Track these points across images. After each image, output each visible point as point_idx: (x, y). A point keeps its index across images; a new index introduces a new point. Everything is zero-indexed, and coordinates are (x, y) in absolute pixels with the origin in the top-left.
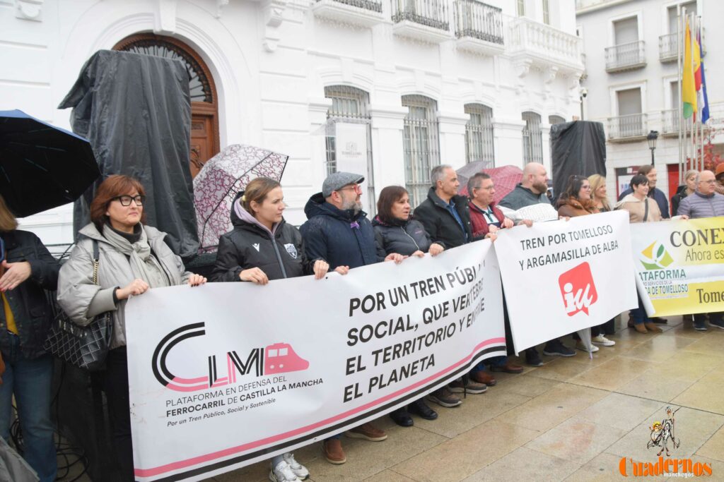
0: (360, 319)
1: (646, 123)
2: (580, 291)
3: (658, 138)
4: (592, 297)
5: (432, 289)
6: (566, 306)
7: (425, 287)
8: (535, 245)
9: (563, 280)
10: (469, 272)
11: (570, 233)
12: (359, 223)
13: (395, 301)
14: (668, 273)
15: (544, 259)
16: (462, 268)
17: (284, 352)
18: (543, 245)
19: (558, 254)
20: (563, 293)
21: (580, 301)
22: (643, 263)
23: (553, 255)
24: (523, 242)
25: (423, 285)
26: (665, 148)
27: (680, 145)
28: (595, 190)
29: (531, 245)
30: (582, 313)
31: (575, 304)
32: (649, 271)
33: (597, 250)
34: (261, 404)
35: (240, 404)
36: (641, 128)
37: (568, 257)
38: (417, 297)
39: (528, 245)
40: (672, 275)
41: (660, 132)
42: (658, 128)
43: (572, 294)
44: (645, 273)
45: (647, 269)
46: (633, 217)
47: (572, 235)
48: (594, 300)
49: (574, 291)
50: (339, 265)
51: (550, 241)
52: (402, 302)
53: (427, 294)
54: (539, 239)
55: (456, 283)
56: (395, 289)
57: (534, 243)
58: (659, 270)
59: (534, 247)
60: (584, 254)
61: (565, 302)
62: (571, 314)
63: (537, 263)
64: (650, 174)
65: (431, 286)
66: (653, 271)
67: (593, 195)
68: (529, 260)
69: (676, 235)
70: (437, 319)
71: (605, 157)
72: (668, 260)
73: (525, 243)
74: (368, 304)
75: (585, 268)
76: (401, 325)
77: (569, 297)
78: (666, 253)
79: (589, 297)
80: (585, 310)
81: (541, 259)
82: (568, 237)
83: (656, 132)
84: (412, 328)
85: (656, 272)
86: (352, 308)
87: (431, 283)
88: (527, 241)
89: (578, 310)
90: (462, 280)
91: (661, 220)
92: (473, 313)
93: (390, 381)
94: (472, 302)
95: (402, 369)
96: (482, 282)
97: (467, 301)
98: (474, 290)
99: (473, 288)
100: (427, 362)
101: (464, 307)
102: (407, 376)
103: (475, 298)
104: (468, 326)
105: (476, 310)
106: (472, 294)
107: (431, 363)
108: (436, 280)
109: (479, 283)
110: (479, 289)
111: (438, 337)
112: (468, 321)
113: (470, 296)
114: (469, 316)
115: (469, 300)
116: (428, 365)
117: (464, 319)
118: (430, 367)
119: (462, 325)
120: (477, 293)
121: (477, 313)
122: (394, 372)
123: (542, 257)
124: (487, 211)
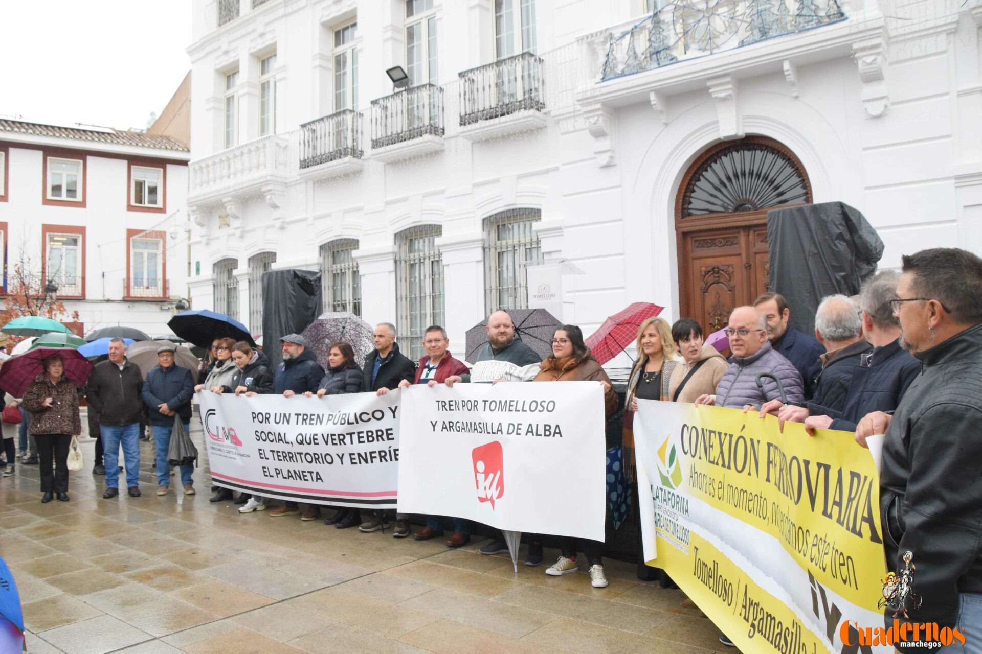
2: (491, 476)
4: (499, 490)
5: (312, 422)
7: (307, 419)
8: (452, 408)
9: (477, 454)
11: (485, 401)
13: (278, 421)
15: (461, 425)
18: (460, 409)
19: (471, 422)
20: (476, 471)
24: (438, 401)
25: (305, 417)
29: (447, 407)
37: (479, 430)
38: (296, 424)
43: (483, 475)
44: (661, 490)
47: (488, 404)
48: (500, 495)
49: (486, 474)
52: (283, 423)
54: (455, 401)
56: (281, 414)
59: (450, 410)
60: (495, 430)
61: (476, 482)
62: (480, 500)
68: (444, 422)
70: (308, 443)
73: (440, 404)
74: (260, 418)
76: (281, 438)
77: (481, 478)
79: (496, 489)
81: (458, 424)
84: (288, 443)
87: (313, 417)
88: (443, 402)
89: (487, 499)
90: (336, 422)
92: (359, 455)
93: (289, 476)
94: (352, 443)
95: (295, 472)
96: (389, 432)
97: (340, 440)
98: (361, 435)
99: (359, 433)
100: (314, 475)
101: (336, 444)
102: (301, 479)
103: (363, 442)
104: (352, 463)
105: (373, 455)
106: (355, 437)
107: (319, 478)
108: (318, 416)
109: (377, 431)
110: (375, 436)
111: (316, 459)
112: (352, 459)
113: (348, 437)
114: (351, 455)
115: (343, 440)
116: (317, 479)
117: (343, 455)
118: (319, 481)
119: (341, 459)
120: (371, 439)
121: (375, 457)
122: (289, 471)
123: (458, 422)
124: (431, 366)
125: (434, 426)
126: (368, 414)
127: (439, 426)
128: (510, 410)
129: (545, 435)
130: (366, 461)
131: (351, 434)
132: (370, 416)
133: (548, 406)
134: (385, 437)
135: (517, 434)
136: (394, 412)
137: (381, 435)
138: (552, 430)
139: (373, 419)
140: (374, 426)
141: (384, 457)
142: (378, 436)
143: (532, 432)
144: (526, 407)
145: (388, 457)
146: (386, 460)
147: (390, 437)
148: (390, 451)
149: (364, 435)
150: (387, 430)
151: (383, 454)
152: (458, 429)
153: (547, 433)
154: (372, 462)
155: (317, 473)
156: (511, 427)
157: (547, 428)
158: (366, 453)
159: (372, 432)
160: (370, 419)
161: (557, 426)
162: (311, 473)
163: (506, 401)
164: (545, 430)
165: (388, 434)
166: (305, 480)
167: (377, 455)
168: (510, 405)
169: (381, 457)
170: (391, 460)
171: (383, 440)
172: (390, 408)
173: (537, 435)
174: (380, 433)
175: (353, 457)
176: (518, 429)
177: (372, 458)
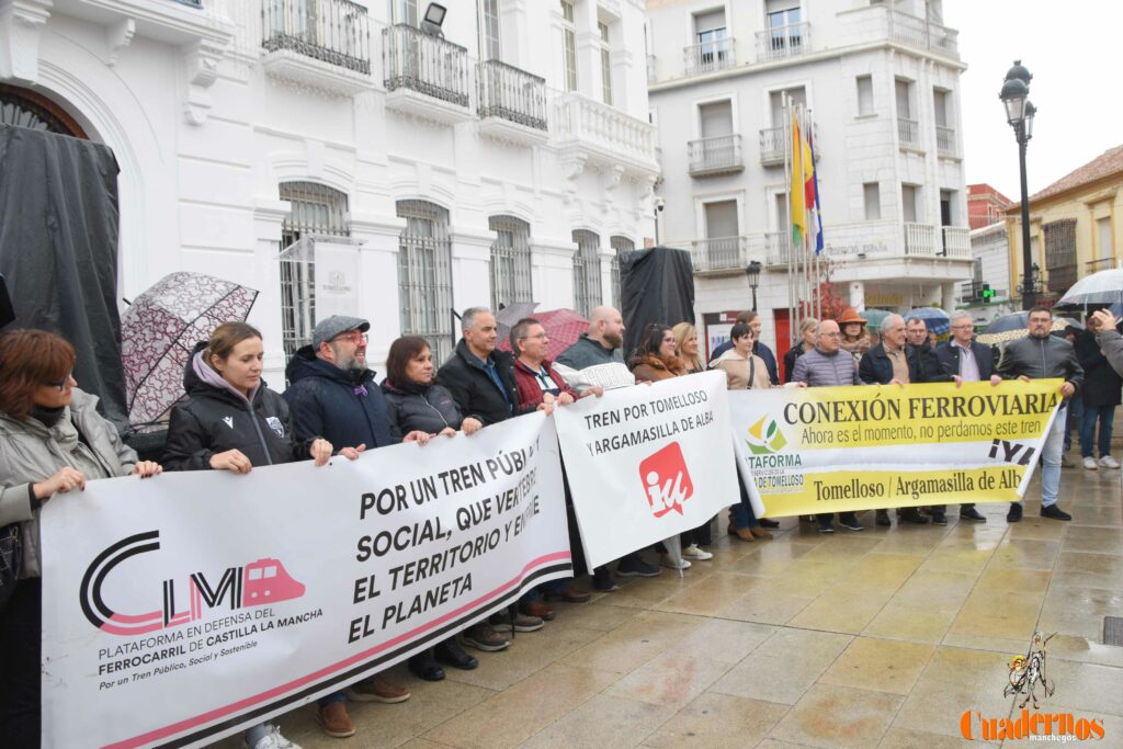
0: (375, 523)
1: (744, 250)
2: (669, 482)
3: (762, 271)
4: (686, 489)
5: (468, 481)
6: (651, 503)
7: (460, 478)
8: (606, 421)
9: (646, 467)
10: (517, 457)
11: (652, 403)
12: (366, 388)
13: (419, 498)
14: (780, 460)
15: (620, 440)
16: (507, 451)
17: (271, 572)
18: (618, 421)
19: (639, 433)
20: (646, 485)
21: (669, 496)
22: (750, 445)
23: (632, 434)
24: (587, 418)
25: (455, 476)
26: (770, 286)
27: (790, 283)
28: (682, 345)
29: (601, 421)
30: (673, 511)
31: (663, 500)
32: (756, 456)
33: (688, 424)
34: (236, 649)
35: (207, 650)
36: (738, 256)
37: (651, 436)
38: (447, 493)
39: (595, 421)
40: (784, 462)
41: (764, 263)
42: (760, 258)
43: (658, 487)
44: (752, 459)
45: (755, 452)
46: (733, 381)
47: (655, 406)
48: (689, 495)
49: (661, 483)
50: (347, 446)
51: (626, 415)
52: (429, 499)
53: (461, 489)
55: (499, 473)
56: (418, 481)
57: (604, 419)
58: (769, 455)
59: (605, 424)
60: (671, 431)
61: (650, 498)
62: (659, 514)
63: (610, 446)
64: (752, 322)
65: (465, 478)
66: (761, 456)
67: (680, 351)
68: (597, 442)
69: (791, 408)
70: (476, 523)
71: (693, 298)
72: (780, 442)
73: (591, 420)
74: (386, 502)
75: (674, 449)
76: (430, 532)
77: (655, 491)
78: (779, 431)
79: (681, 491)
80: (678, 507)
81: (616, 440)
82: (649, 409)
83: (758, 263)
84: (443, 535)
85: (765, 457)
86: (364, 507)
87: (466, 473)
88: (594, 416)
89: (668, 509)
90: (508, 469)
91: (770, 387)
93: (412, 612)
95: (428, 595)
97: (515, 498)
98: (524, 483)
101: (510, 507)
102: (434, 605)
103: (526, 494)
104: (516, 534)
111: (476, 548)
112: (516, 526)
116: (463, 589)
117: (510, 523)
118: (465, 591)
119: (508, 531)
122: (417, 599)
123: (617, 437)
140: (530, 466)
152: (616, 446)
155: (468, 576)
166: (443, 601)
175: (518, 522)
177: (527, 517)
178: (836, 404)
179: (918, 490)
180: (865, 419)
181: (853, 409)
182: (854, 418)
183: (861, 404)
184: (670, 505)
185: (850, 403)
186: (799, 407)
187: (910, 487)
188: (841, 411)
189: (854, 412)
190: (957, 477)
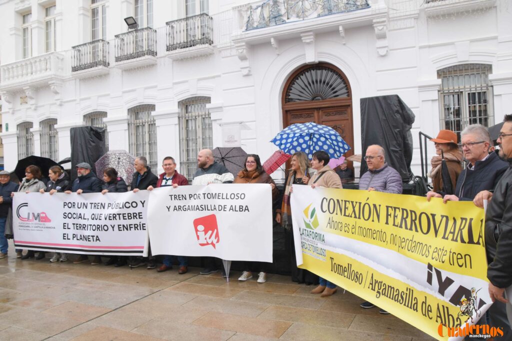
2: (210, 232)
4: (217, 238)
6: (198, 239)
8: (180, 199)
9: (197, 222)
11: (204, 194)
15: (187, 207)
17: (44, 215)
18: (186, 199)
19: (194, 206)
20: (197, 231)
21: (210, 238)
24: (171, 196)
25: (95, 205)
31: (206, 239)
37: (200, 209)
39: (175, 197)
40: (318, 237)
43: (204, 232)
44: (305, 230)
45: (307, 227)
47: (206, 195)
48: (218, 241)
49: (206, 232)
51: (190, 197)
54: (182, 195)
55: (110, 208)
58: (312, 230)
60: (213, 209)
61: (198, 236)
62: (202, 245)
63: (182, 209)
68: (175, 206)
70: (96, 219)
75: (213, 217)
77: (201, 234)
79: (215, 238)
80: (213, 245)
81: (185, 207)
85: (310, 231)
88: (175, 195)
89: (208, 244)
92: (124, 226)
93: (81, 239)
94: (120, 219)
95: (84, 236)
96: (140, 214)
97: (114, 217)
98: (124, 215)
99: (123, 214)
100: (95, 238)
101: (111, 219)
102: (86, 240)
103: (126, 219)
104: (119, 230)
105: (131, 226)
106: (121, 216)
107: (98, 239)
108: (102, 204)
109: (134, 213)
110: (132, 216)
111: (98, 228)
112: (119, 228)
113: (118, 216)
114: (119, 225)
115: (115, 217)
116: (97, 240)
117: (114, 225)
118: (98, 241)
119: (113, 228)
120: (130, 218)
121: (132, 227)
122: (81, 236)
123: (185, 206)
124: (167, 178)
125: (169, 209)
126: (129, 203)
127: (172, 209)
128: (218, 198)
129: (240, 211)
130: (127, 229)
131: (119, 214)
132: (130, 205)
133: (242, 196)
134: (138, 217)
135: (224, 210)
136: (143, 204)
137: (136, 215)
138: (244, 208)
139: (131, 207)
140: (132, 210)
141: (137, 227)
142: (134, 216)
143: (233, 209)
144: (229, 197)
145: (139, 228)
146: (138, 229)
147: (141, 217)
148: (140, 224)
149: (127, 215)
150: (139, 213)
151: (136, 226)
152: (185, 209)
153: (241, 210)
154: (130, 230)
155: (97, 237)
156: (220, 207)
157: (241, 208)
158: (127, 225)
159: (131, 214)
160: (130, 207)
161: (247, 206)
162: (93, 236)
163: (216, 194)
164: (240, 208)
165: (140, 215)
166: (89, 241)
167: (133, 226)
168: (218, 196)
169: (135, 227)
170: (140, 229)
171: (137, 218)
172: (141, 202)
173: (235, 211)
174: (135, 215)
175: (120, 227)
176: (224, 208)
177: (130, 228)
178: (345, 201)
179: (381, 291)
180: (359, 218)
181: (354, 208)
182: (353, 215)
183: (358, 204)
184: (210, 242)
185: (352, 202)
186: (328, 201)
187: (377, 285)
188: (347, 208)
189: (354, 211)
190: (408, 292)
